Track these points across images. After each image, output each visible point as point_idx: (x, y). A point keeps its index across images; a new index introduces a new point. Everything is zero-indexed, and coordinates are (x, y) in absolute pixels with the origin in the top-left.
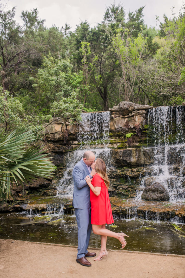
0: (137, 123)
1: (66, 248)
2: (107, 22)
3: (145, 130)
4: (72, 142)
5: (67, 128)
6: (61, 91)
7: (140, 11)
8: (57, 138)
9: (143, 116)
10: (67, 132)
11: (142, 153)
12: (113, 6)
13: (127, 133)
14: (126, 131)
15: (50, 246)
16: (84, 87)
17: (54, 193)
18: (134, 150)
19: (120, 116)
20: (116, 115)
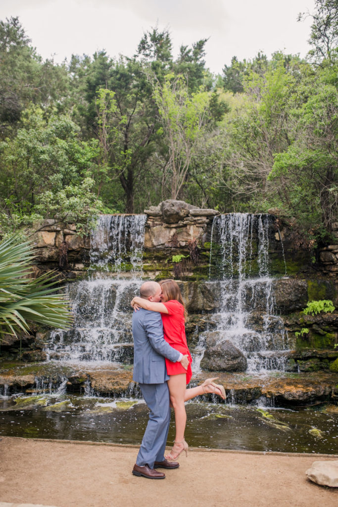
0: (192, 239)
1: (98, 446)
2: (141, 56)
3: (205, 251)
4: (73, 265)
5: (66, 240)
6: (58, 172)
7: (200, 45)
8: (47, 257)
9: (203, 228)
10: (66, 247)
11: (198, 290)
12: (154, 31)
13: (173, 255)
14: (172, 251)
15: (69, 445)
16: (99, 168)
17: (42, 357)
18: (187, 285)
19: (162, 225)
20: (156, 222)
